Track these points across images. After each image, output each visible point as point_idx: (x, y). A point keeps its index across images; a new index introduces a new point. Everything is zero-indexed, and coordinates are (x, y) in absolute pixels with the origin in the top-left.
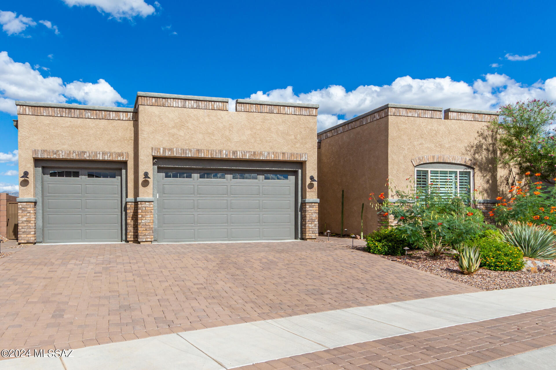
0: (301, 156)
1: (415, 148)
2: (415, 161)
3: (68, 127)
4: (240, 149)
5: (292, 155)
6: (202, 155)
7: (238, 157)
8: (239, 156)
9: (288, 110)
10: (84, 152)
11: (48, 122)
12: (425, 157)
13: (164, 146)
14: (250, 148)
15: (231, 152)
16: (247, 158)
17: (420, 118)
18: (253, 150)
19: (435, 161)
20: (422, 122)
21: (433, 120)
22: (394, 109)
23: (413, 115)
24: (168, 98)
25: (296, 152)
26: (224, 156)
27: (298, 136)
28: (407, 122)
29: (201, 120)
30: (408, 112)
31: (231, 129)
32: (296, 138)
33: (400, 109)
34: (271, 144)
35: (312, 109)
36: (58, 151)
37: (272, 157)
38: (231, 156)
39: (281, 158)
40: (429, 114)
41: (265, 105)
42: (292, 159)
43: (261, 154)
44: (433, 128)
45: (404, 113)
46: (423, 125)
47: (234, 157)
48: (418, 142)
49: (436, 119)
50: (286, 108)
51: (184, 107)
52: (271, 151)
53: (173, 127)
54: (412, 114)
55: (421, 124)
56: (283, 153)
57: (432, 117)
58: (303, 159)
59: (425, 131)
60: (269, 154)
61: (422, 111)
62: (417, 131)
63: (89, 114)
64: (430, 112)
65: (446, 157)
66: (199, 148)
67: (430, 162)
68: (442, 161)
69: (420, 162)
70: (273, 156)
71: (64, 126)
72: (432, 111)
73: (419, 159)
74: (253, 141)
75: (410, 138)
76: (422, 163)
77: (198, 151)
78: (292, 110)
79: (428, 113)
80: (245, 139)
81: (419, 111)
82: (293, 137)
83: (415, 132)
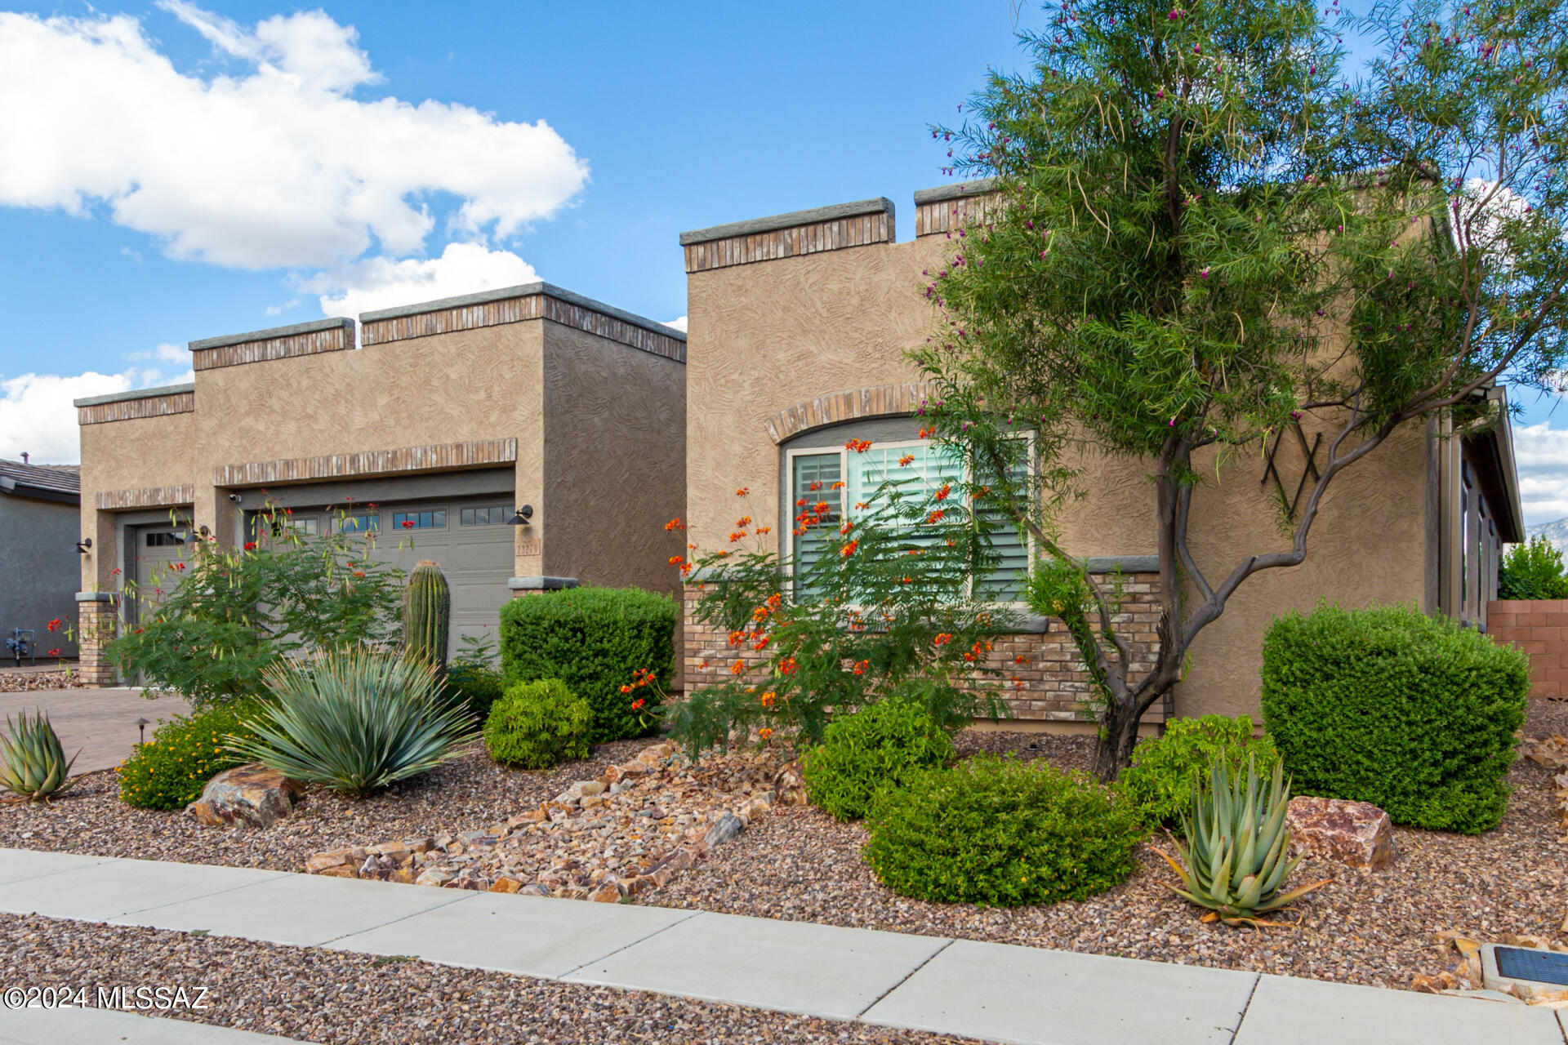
0: (498, 446)
1: (781, 376)
2: (778, 422)
3: (139, 439)
4: (366, 448)
5: (478, 447)
6: (295, 475)
7: (362, 472)
8: (364, 467)
9: (470, 318)
10: (158, 491)
11: (113, 434)
12: (816, 403)
13: (232, 461)
14: (387, 444)
15: (348, 458)
16: (380, 470)
17: (800, 259)
18: (391, 448)
19: (856, 414)
20: (803, 271)
21: (851, 255)
22: (701, 249)
23: (768, 252)
24: (236, 344)
25: (491, 439)
26: (335, 473)
27: (496, 388)
28: (750, 284)
29: (295, 385)
30: (751, 246)
31: (349, 397)
32: (489, 397)
33: (722, 243)
34: (431, 423)
35: (528, 299)
36: (125, 492)
37: (433, 461)
38: (349, 471)
39: (453, 461)
40: (829, 236)
41: (416, 315)
42: (480, 462)
43: (409, 454)
44: (851, 286)
45: (736, 253)
46: (810, 282)
47: (353, 472)
48: (789, 353)
49: (863, 250)
50: (465, 311)
51: (264, 359)
52: (431, 443)
53: (248, 414)
54: (765, 250)
55: (802, 279)
56: (459, 447)
57: (843, 245)
58: (507, 456)
59: (819, 304)
60: (426, 452)
61: (803, 230)
62: (786, 309)
63: (165, 405)
64: (835, 227)
65: (902, 395)
66: (289, 457)
67: (835, 419)
68: (882, 412)
69: (794, 425)
70: (434, 457)
71: (133, 437)
72: (844, 222)
73: (793, 413)
74: (392, 422)
75: (763, 342)
76: (804, 427)
77: (288, 464)
78: (478, 312)
79: (827, 232)
80: (377, 418)
81: (791, 236)
82: (482, 395)
83: (780, 314)
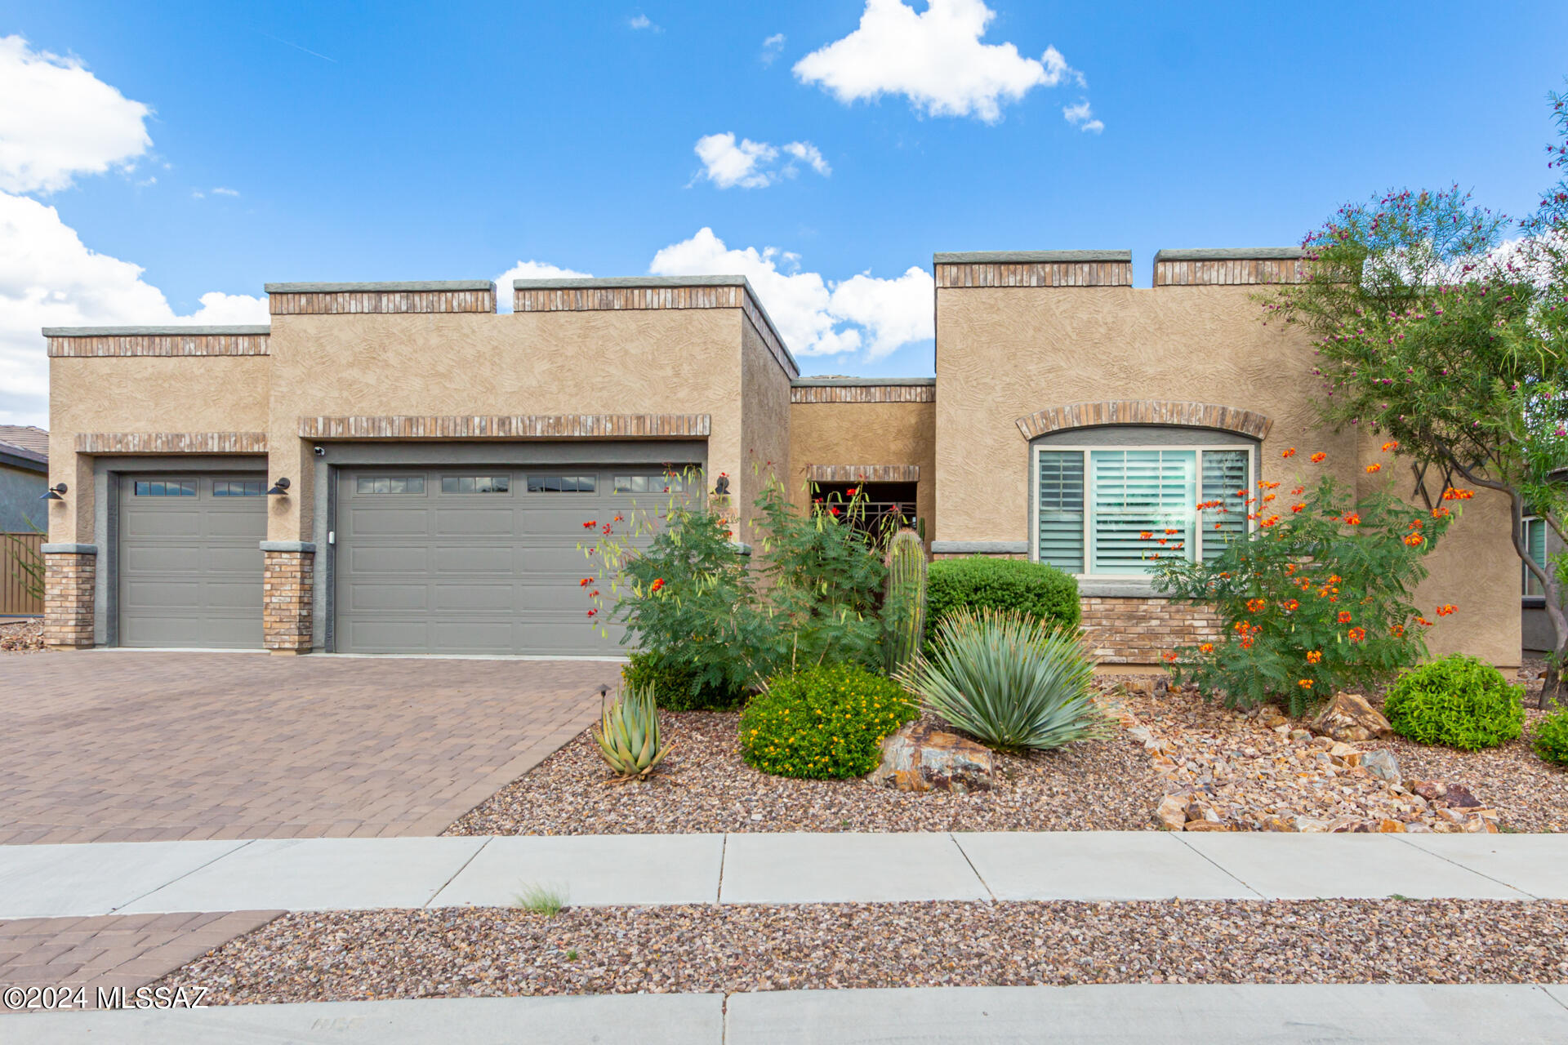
0: (691, 422)
1: (1032, 384)
2: (1030, 422)
3: (147, 379)
4: (520, 411)
5: (664, 420)
6: (420, 432)
7: (514, 433)
8: (516, 430)
9: (656, 299)
10: (180, 437)
11: (107, 370)
12: (1067, 409)
13: (327, 413)
14: (547, 409)
15: (495, 420)
16: (539, 434)
17: (1052, 290)
18: (553, 414)
19: (1105, 420)
20: (1055, 300)
21: (1099, 292)
22: (954, 269)
23: (1022, 280)
24: (336, 293)
25: (678, 413)
26: (477, 433)
27: (686, 367)
28: (1001, 305)
29: (420, 342)
30: (1005, 273)
31: (496, 359)
32: (677, 375)
33: (976, 267)
34: (605, 394)
35: (726, 289)
36: (126, 435)
37: (607, 430)
38: (496, 432)
39: (632, 431)
40: (1081, 274)
41: (587, 288)
42: (666, 433)
43: (576, 421)
44: (1099, 317)
45: (990, 277)
46: (1061, 309)
47: (502, 434)
48: (1042, 365)
49: (1111, 290)
50: (649, 292)
51: (377, 311)
52: (605, 412)
53: (351, 365)
54: (1018, 278)
55: (1053, 307)
56: (640, 419)
57: (1093, 283)
58: (698, 431)
59: (1069, 329)
60: (598, 420)
61: (1056, 267)
62: (1038, 330)
63: (192, 346)
64: (1086, 268)
65: (1146, 409)
66: (412, 413)
67: (1085, 424)
68: (1128, 421)
69: (1046, 426)
70: (609, 426)
71: (139, 376)
72: (1094, 265)
73: (1045, 416)
74: (554, 388)
75: (1015, 354)
76: (1055, 428)
77: (410, 420)
78: (666, 296)
79: (1079, 271)
80: (534, 383)
81: (1044, 269)
82: (669, 372)
83: (1031, 332)
